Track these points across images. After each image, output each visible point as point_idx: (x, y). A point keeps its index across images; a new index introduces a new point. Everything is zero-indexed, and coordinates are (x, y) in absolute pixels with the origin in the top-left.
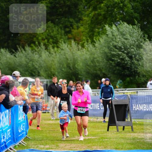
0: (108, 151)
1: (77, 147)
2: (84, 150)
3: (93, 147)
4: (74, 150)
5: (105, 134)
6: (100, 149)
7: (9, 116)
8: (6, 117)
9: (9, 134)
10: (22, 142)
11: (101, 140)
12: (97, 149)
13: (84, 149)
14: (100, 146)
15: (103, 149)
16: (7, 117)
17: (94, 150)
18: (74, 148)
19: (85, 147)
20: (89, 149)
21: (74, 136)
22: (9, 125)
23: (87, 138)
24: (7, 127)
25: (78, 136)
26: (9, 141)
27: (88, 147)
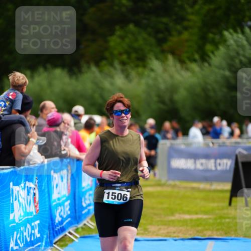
0: (232, 239)
1: (179, 233)
2: (190, 237)
3: (205, 232)
4: (175, 237)
5: (225, 211)
6: (218, 235)
7: (68, 180)
8: (62, 181)
9: (67, 209)
10: (88, 222)
11: (219, 221)
12: (211, 236)
13: (190, 235)
14: (217, 230)
15: (222, 236)
16: (65, 180)
17: (207, 237)
18: (174, 233)
19: (191, 233)
20: (198, 236)
21: (172, 214)
22: (67, 195)
23: (195, 217)
24: (65, 198)
25: (180, 213)
26: (67, 221)
27: (198, 231)
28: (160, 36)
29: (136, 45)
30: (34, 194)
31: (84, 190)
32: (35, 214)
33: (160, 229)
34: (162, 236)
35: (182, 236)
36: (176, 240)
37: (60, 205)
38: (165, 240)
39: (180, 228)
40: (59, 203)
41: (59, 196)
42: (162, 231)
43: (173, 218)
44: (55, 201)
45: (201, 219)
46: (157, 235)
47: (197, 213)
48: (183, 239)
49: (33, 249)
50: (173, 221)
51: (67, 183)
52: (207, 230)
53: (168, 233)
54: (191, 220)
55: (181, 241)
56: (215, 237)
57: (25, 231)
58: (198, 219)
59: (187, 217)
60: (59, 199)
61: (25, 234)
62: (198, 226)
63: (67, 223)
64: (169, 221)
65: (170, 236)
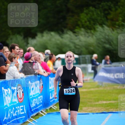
1: (97, 110)
3: (109, 110)
4: (94, 112)
6: (115, 111)
8: (36, 86)
9: (40, 100)
10: (53, 106)
12: (112, 111)
13: (102, 111)
14: (116, 108)
17: (110, 112)
18: (94, 110)
19: (103, 110)
20: (106, 111)
21: (98, 101)
22: (40, 93)
23: (108, 102)
24: (38, 95)
25: (102, 101)
26: (40, 106)
27: (106, 109)
28: (106, 12)
29: (93, 17)
30: (17, 93)
31: (50, 91)
32: (17, 102)
33: (88, 109)
34: (87, 112)
35: (97, 112)
36: (93, 114)
37: (35, 98)
38: (88, 114)
39: (99, 108)
40: (34, 97)
41: (34, 94)
42: (89, 110)
43: (97, 103)
44: (31, 96)
45: (111, 103)
46: (85, 112)
47: (110, 100)
48: (97, 113)
49: (17, 119)
50: (97, 105)
51: (40, 87)
52: (111, 108)
53: (91, 110)
54: (106, 104)
55: (96, 114)
56: (114, 112)
57: (12, 111)
58: (109, 103)
59: (105, 102)
60: (34, 95)
61: (11, 112)
62: (108, 106)
63: (40, 107)
64: (95, 105)
65: (91, 112)
